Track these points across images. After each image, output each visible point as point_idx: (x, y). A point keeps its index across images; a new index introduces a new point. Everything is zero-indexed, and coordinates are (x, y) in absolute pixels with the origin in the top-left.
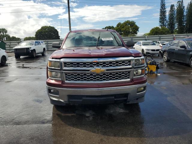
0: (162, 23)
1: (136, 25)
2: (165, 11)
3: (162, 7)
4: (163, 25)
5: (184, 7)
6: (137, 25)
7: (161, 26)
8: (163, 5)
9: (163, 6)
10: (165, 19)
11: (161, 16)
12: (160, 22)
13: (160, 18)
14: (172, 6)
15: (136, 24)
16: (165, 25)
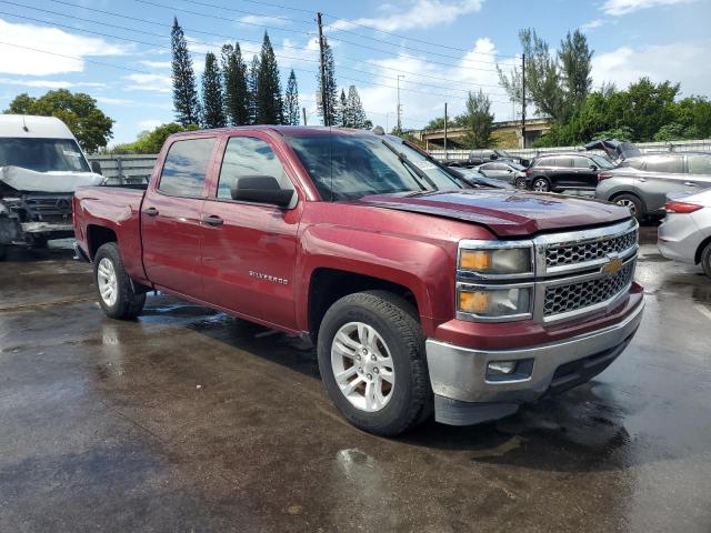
0: (185, 113)
1: (99, 111)
2: (190, 73)
3: (177, 57)
4: (190, 118)
5: (245, 66)
6: (103, 112)
7: (183, 120)
8: (180, 50)
9: (181, 55)
10: (194, 100)
11: (178, 85)
12: (179, 107)
13: (176, 92)
14: (210, 59)
15: (98, 106)
16: (195, 119)
